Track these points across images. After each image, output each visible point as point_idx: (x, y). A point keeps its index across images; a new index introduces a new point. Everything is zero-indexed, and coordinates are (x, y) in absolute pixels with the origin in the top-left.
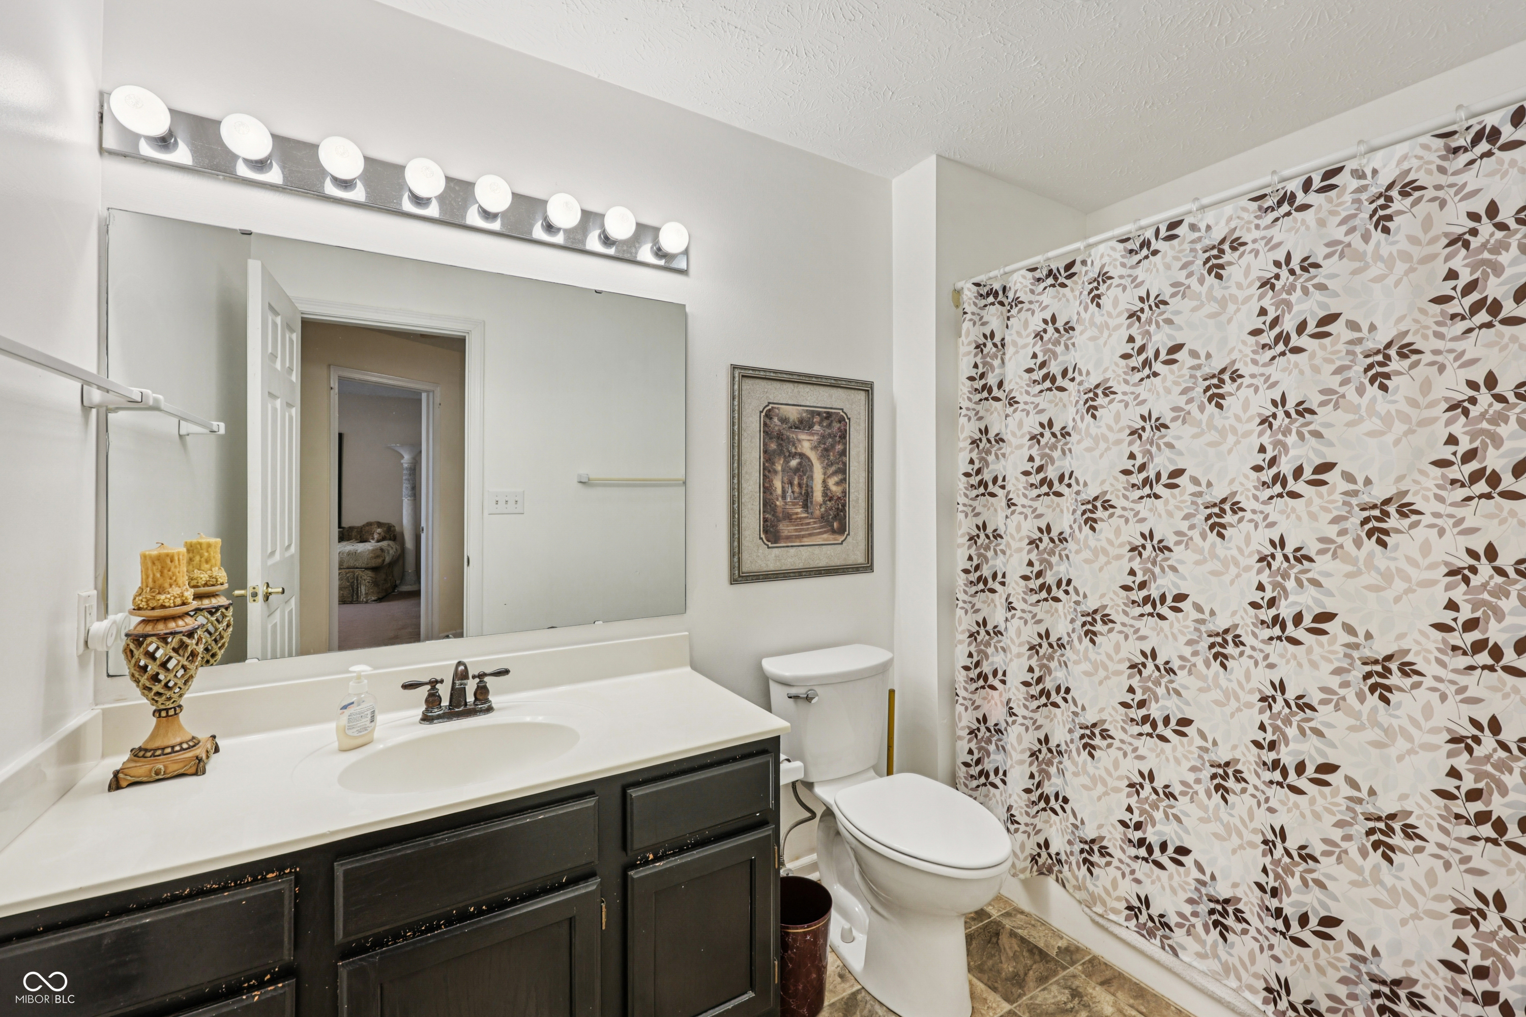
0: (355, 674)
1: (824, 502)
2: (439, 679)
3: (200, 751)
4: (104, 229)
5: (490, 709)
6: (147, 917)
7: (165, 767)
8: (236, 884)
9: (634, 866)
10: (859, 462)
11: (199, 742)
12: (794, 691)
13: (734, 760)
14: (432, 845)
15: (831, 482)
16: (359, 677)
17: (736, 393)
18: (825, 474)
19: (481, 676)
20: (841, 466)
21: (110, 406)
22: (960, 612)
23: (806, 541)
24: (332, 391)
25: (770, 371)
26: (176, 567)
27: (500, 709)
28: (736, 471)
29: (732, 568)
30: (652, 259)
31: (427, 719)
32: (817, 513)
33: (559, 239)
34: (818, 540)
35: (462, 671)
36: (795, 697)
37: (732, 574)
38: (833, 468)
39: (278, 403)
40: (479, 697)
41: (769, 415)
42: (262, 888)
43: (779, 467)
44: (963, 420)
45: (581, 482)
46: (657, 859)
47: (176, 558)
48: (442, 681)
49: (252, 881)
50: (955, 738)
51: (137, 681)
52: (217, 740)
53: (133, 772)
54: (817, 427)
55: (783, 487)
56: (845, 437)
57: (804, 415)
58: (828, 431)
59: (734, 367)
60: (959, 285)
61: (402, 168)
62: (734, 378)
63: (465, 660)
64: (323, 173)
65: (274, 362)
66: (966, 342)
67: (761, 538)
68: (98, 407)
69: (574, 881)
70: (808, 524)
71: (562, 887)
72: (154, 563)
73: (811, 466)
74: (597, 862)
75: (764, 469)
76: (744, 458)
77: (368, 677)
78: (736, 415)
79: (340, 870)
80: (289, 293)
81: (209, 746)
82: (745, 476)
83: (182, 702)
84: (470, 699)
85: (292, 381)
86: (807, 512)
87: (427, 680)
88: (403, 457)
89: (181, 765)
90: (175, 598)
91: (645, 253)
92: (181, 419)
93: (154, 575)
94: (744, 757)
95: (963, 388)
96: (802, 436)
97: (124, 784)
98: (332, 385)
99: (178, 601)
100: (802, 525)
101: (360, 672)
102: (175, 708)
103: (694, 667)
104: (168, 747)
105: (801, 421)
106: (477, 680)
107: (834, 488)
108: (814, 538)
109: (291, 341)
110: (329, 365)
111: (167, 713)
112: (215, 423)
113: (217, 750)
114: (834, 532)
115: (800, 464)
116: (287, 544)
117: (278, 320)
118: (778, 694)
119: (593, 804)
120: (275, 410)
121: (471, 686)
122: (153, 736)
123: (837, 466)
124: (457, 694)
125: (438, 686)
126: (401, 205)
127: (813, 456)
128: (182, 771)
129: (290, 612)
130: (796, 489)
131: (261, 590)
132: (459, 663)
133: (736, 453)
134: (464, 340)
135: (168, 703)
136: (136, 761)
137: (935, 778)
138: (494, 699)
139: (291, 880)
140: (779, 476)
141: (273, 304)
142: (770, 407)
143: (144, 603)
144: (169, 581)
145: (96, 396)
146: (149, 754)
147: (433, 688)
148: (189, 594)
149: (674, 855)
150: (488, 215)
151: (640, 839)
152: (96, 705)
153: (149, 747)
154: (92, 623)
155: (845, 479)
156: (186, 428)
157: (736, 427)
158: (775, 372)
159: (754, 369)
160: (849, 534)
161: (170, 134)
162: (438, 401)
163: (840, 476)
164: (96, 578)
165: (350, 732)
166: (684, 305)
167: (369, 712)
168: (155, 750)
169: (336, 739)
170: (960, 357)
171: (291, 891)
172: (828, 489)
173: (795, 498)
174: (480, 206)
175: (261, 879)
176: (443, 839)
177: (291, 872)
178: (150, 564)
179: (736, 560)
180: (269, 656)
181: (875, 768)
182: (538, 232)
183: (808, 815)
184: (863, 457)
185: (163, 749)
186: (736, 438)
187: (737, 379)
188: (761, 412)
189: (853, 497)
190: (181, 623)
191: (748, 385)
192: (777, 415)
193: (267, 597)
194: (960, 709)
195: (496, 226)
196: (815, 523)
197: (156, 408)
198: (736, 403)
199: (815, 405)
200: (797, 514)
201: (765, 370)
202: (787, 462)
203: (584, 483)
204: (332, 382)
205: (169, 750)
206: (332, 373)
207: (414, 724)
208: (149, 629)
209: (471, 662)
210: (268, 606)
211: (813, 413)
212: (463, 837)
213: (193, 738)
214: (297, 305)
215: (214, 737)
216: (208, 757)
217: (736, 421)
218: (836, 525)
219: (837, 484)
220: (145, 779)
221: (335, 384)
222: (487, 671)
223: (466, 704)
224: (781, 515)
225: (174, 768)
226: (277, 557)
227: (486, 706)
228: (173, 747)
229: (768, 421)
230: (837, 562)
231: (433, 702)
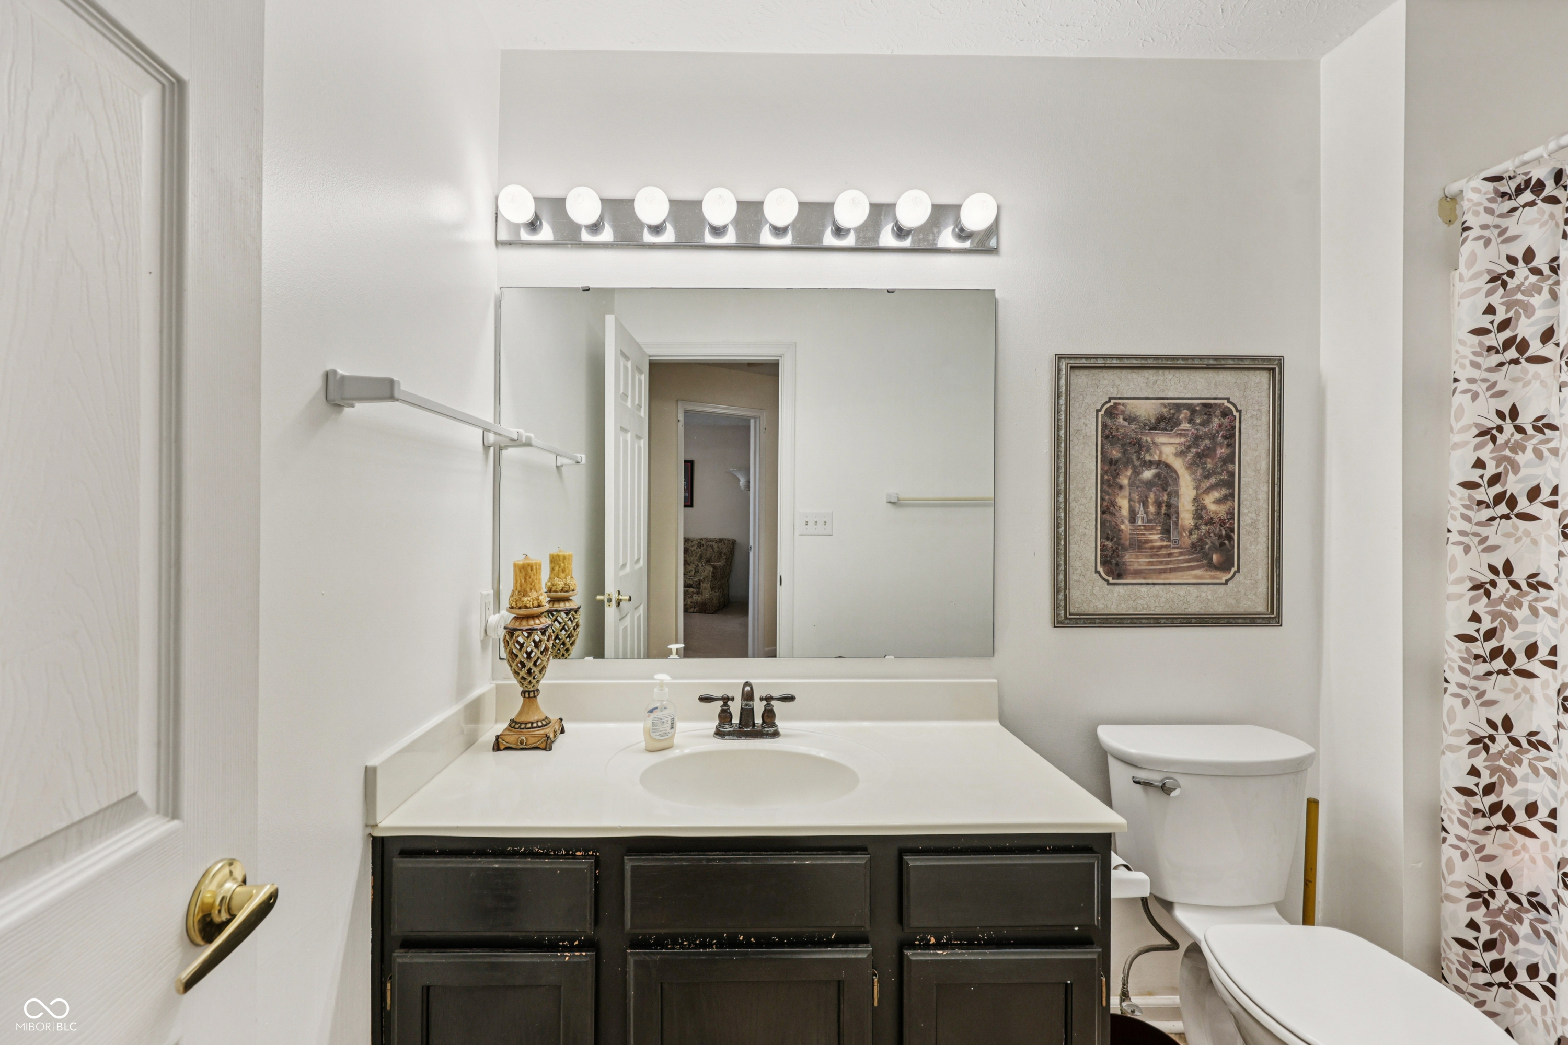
0: (658, 681)
1: (1197, 527)
2: (730, 696)
3: (549, 731)
4: (498, 305)
5: (776, 734)
6: (497, 862)
7: (526, 738)
8: (554, 854)
9: (912, 946)
10: (1257, 471)
11: (550, 722)
12: (1142, 775)
13: (1043, 850)
14: (704, 863)
15: (1209, 501)
16: (662, 685)
17: (1063, 390)
18: (1197, 488)
19: (768, 699)
20: (1225, 476)
21: (503, 445)
22: (1449, 701)
23: (1174, 578)
24: (679, 423)
25: (1112, 357)
26: (534, 575)
27: (786, 736)
28: (1062, 487)
29: (1055, 606)
30: (954, 243)
31: (719, 734)
32: (1187, 541)
33: (850, 241)
34: (1189, 576)
35: (748, 692)
36: (1146, 784)
37: (1056, 615)
38: (1213, 480)
39: (629, 436)
40: (765, 720)
41: (1111, 413)
42: (570, 863)
43: (1124, 481)
44: (1461, 399)
45: (890, 502)
46: (939, 945)
47: (534, 568)
48: (733, 699)
49: (566, 855)
50: (1439, 898)
51: (511, 666)
52: (563, 722)
53: (508, 739)
54: (1185, 426)
55: (1130, 507)
56: (1232, 436)
57: (1165, 410)
58: (1203, 430)
59: (1060, 358)
60: (1453, 188)
61: (698, 203)
62: (1059, 370)
63: (751, 681)
64: (641, 225)
65: (626, 400)
66: (1467, 274)
67: (1097, 572)
68: (494, 445)
69: (845, 941)
70: (1170, 555)
71: (830, 943)
72: (520, 571)
73: (1176, 478)
74: (868, 928)
75: (1102, 483)
76: (1073, 470)
77: (668, 685)
78: (1063, 417)
79: (629, 863)
80: (639, 339)
81: (557, 727)
82: (1074, 494)
83: (539, 687)
84: (758, 720)
85: (641, 417)
86: (1169, 540)
87: (719, 695)
88: (739, 481)
89: (537, 739)
90: (534, 600)
91: (947, 239)
92: (557, 455)
93: (521, 581)
94: (1057, 850)
95: (1461, 348)
96: (1161, 439)
97: (502, 747)
98: (679, 418)
99: (536, 603)
100: (1158, 556)
101: (661, 681)
102: (534, 691)
103: (1004, 723)
104: (529, 723)
105: (1161, 419)
106: (764, 703)
107: (1212, 507)
108: (1179, 574)
109: (640, 381)
110: (677, 401)
111: (529, 694)
112: (579, 455)
113: (563, 731)
114: (1211, 566)
115: (1158, 476)
116: (636, 558)
117: (629, 364)
118: (1119, 776)
119: (863, 862)
120: (626, 442)
121: (759, 707)
122: (521, 713)
123: (1218, 477)
124: (747, 714)
125: (729, 703)
126: (703, 238)
127: (1178, 464)
128: (536, 745)
129: (639, 618)
130: (1152, 509)
131: (614, 597)
132: (747, 684)
133: (1062, 465)
134: (778, 364)
135: (529, 686)
136: (510, 731)
137: (1396, 951)
138: (781, 724)
139: (592, 863)
140: (1126, 492)
141: (623, 350)
142: (1111, 404)
143: (514, 603)
144: (529, 586)
145: (491, 438)
146: (517, 726)
147: (725, 704)
148: (544, 599)
149: (961, 946)
150: (778, 231)
151: (918, 917)
152: (494, 679)
153: (519, 720)
154: (489, 615)
155: (1232, 495)
156: (561, 460)
157: (1062, 432)
158: (1120, 357)
159: (1088, 357)
160: (1238, 571)
161: (537, 217)
162: (763, 426)
163: (1224, 491)
164: (493, 580)
165: (653, 735)
166: (994, 291)
167: (669, 719)
168: (521, 723)
169: (643, 739)
170: (1456, 299)
171: (591, 873)
172: (1204, 507)
173: (1149, 521)
174: (771, 224)
175: (572, 855)
176: (714, 860)
177: (592, 855)
178: (518, 572)
179: (1061, 597)
180: (621, 656)
181: (1282, 909)
182: (829, 239)
183: (1166, 942)
184: (1264, 464)
185: (526, 724)
186: (1063, 445)
187: (1064, 372)
188: (1098, 411)
189: (1246, 520)
190: (537, 621)
191: (1081, 379)
192: (1123, 412)
193: (618, 603)
194: (1447, 852)
195: (787, 240)
196: (1181, 554)
197: (528, 444)
198: (1062, 401)
199: (1182, 395)
200: (1151, 541)
201: (1104, 357)
202: (1137, 473)
203: (895, 503)
204: (679, 415)
205: (529, 725)
206: (679, 407)
207: (707, 736)
208: (517, 625)
209: (758, 684)
210: (620, 611)
211: (1178, 407)
212: (732, 863)
213: (546, 718)
214: (645, 349)
215: (561, 719)
216: (555, 736)
217: (1063, 424)
218: (1215, 557)
219: (1218, 502)
220: (514, 746)
221: (681, 417)
222: (775, 695)
223: (754, 725)
224: (1127, 543)
225: (532, 741)
226: (628, 568)
227: (772, 730)
228: (532, 723)
229: (1109, 422)
230: (1219, 608)
231: (725, 717)
